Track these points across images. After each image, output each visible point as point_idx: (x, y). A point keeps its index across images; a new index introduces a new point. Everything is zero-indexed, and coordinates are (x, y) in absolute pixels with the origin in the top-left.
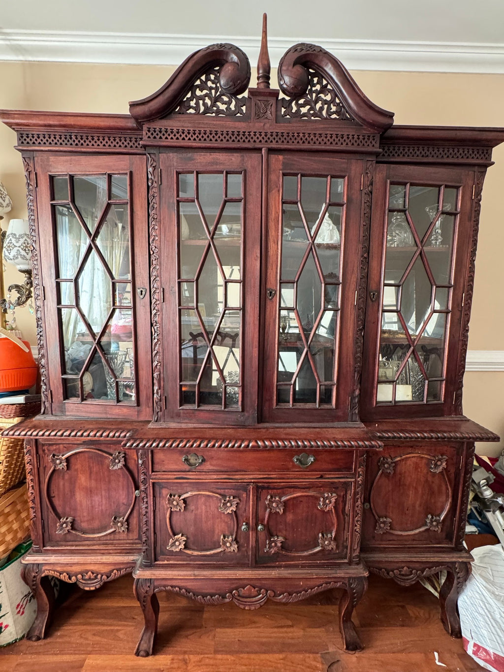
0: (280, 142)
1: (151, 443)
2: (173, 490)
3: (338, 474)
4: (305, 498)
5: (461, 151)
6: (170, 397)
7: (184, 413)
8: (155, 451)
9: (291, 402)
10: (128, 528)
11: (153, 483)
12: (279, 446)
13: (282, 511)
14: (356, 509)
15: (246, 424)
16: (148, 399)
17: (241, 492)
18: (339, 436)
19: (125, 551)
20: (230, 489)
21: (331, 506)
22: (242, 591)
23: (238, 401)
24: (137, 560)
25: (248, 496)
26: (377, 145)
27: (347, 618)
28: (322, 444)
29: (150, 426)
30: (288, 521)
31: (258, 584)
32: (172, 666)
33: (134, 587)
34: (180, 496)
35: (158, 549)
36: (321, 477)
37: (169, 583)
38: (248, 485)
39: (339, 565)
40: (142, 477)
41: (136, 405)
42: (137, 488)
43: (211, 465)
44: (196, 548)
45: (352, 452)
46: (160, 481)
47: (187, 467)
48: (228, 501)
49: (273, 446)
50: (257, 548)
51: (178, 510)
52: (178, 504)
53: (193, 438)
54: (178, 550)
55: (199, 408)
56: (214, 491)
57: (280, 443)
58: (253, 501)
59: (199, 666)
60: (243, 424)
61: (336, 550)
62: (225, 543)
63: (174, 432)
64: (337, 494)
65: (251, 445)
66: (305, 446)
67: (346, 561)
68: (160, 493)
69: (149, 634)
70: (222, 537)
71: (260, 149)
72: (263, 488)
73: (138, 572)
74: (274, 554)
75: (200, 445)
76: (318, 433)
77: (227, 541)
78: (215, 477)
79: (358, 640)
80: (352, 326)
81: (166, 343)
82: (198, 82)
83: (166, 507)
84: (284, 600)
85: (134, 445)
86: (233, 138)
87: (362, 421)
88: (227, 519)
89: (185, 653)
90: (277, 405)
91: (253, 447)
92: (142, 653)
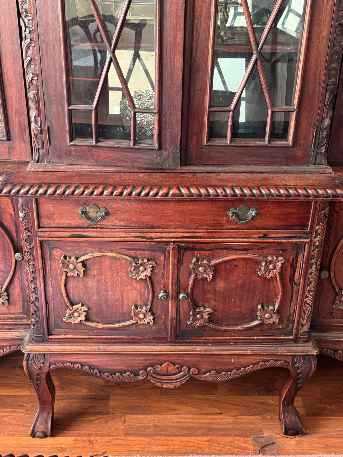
1: (36, 189)
2: (67, 250)
3: (288, 233)
4: (242, 262)
6: (55, 128)
7: (76, 151)
8: (41, 201)
9: (229, 137)
10: (8, 300)
11: (41, 242)
12: (209, 195)
13: (211, 276)
14: (309, 276)
15: (165, 167)
16: (22, 130)
17: (157, 253)
18: (292, 183)
19: (6, 327)
20: (144, 250)
21: (275, 272)
22: (159, 368)
23: (152, 135)
24: (24, 337)
25: (167, 258)
27: (289, 401)
28: (268, 193)
29: (29, 167)
30: (218, 289)
31: (178, 360)
32: (76, 445)
33: (24, 364)
34: (77, 258)
35: (52, 321)
36: (265, 236)
37: (68, 359)
38: (167, 245)
39: (282, 342)
40: (24, 235)
41: (5, 138)
42: (17, 249)
43: (118, 220)
44: (99, 320)
45: (309, 203)
46: (50, 239)
47: (85, 222)
48: (141, 265)
49: (200, 195)
50: (178, 320)
51: (76, 275)
52: (75, 268)
53: (92, 184)
54: (77, 322)
55: (98, 144)
56: (122, 252)
57: (211, 191)
58: (173, 264)
59: (108, 445)
60: (160, 167)
61: (279, 324)
62: (137, 315)
63: (64, 177)
64: (285, 259)
65: (171, 193)
66: (244, 195)
67: (291, 337)
68: (51, 255)
69: (45, 415)
70: (133, 307)
72: (186, 249)
73: (28, 347)
74: (199, 327)
75: (102, 193)
76: (265, 179)
77: (140, 312)
78: (123, 234)
79: (300, 424)
80: (328, 19)
81: (43, 46)
83: (59, 271)
84: (210, 379)
85: (13, 191)
87: (331, 163)
88: (140, 287)
89: (90, 435)
90: (208, 140)
91: (174, 195)
92: (38, 434)
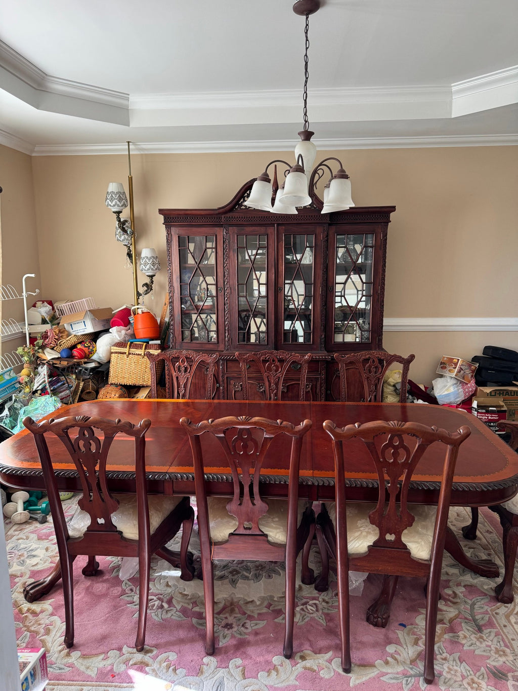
0: (283, 220)
1: (226, 357)
2: (236, 381)
3: (312, 374)
5: (374, 216)
6: (233, 339)
7: (240, 346)
8: (228, 362)
9: (291, 341)
11: (227, 377)
14: (322, 391)
16: (222, 340)
21: (309, 389)
23: (265, 340)
26: (328, 219)
29: (224, 352)
34: (239, 383)
40: (221, 374)
41: (217, 343)
42: (218, 382)
46: (230, 376)
48: (261, 386)
51: (238, 390)
52: (238, 387)
55: (247, 344)
64: (312, 383)
68: (230, 382)
71: (274, 224)
80: (319, 303)
81: (231, 313)
82: (246, 195)
83: (232, 389)
86: (262, 219)
87: (327, 351)
90: (284, 342)
